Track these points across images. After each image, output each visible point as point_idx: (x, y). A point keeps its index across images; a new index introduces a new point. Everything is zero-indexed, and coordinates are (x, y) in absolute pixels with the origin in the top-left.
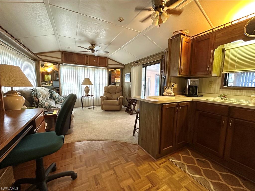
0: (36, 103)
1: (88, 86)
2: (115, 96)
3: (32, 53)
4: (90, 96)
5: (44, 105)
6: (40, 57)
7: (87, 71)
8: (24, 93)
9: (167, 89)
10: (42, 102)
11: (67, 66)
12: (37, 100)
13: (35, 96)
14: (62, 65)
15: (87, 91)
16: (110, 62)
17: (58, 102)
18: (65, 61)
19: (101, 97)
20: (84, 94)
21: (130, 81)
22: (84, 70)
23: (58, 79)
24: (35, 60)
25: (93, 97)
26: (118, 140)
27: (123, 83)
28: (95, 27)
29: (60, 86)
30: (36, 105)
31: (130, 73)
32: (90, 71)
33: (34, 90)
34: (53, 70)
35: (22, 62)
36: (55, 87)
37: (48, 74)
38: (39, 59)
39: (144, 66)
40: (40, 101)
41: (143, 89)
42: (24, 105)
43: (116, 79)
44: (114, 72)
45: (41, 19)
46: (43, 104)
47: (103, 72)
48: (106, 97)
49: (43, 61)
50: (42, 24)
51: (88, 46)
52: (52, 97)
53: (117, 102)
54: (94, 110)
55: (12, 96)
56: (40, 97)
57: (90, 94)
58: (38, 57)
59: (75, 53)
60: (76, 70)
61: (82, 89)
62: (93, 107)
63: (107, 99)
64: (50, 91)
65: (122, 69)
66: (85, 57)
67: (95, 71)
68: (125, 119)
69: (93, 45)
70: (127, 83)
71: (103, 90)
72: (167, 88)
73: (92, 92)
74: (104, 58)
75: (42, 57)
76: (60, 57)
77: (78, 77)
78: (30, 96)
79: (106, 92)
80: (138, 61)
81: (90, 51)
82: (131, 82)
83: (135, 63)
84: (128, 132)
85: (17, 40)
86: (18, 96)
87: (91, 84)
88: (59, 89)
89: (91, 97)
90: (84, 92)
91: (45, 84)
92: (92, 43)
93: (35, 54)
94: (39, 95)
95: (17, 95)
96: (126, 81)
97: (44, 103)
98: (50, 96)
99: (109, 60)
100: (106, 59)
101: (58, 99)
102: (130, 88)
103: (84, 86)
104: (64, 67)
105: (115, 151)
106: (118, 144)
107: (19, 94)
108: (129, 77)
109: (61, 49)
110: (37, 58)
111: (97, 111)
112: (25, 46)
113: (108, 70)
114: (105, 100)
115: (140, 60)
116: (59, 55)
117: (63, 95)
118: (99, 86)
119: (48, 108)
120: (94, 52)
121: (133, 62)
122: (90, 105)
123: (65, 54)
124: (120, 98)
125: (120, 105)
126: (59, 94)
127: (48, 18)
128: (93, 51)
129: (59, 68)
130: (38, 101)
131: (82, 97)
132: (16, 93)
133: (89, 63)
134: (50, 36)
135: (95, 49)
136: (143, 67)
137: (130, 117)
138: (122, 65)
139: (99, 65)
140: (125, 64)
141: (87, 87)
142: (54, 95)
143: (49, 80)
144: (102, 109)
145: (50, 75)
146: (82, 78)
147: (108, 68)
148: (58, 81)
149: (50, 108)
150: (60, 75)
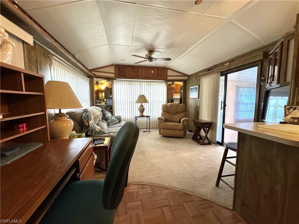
0: (86, 128)
1: (143, 104)
2: (177, 117)
3: (87, 68)
4: (145, 116)
5: (95, 130)
6: (94, 73)
7: (142, 86)
8: (75, 115)
9: (292, 110)
10: (92, 127)
11: (121, 81)
12: (87, 123)
13: (85, 118)
14: (115, 80)
15: (142, 110)
16: (170, 73)
17: (111, 124)
18: (118, 75)
19: (159, 119)
20: (138, 114)
21: (197, 97)
22: (138, 85)
23: (111, 96)
24: (89, 76)
25: (148, 118)
26: (192, 192)
27: (187, 100)
28: (157, 23)
29: (113, 104)
30: (86, 130)
31: (197, 86)
32: (145, 86)
33: (86, 111)
34: (107, 87)
35: (77, 79)
36: (108, 106)
37: (102, 91)
38: (93, 76)
39: (223, 73)
40: (90, 125)
41: (222, 108)
42: (73, 130)
43: (174, 94)
44: (172, 86)
45: (94, 24)
46: (93, 129)
47: (161, 86)
48: (165, 118)
49: (97, 77)
50: (96, 31)
51: (145, 53)
52: (105, 118)
53: (180, 125)
54: (149, 135)
55: (60, 120)
56: (91, 120)
57: (145, 114)
58: (93, 74)
59: (129, 66)
60: (130, 86)
61: (136, 108)
62: (148, 130)
63: (166, 120)
64: (102, 111)
65: (185, 82)
66: (141, 69)
67: (151, 86)
68: (194, 151)
69: (151, 51)
70: (192, 99)
71: (161, 109)
72: (291, 108)
73: (148, 111)
74: (162, 69)
75: (96, 74)
76: (113, 72)
77: (132, 94)
78: (81, 119)
79: (165, 112)
80: (211, 67)
81: (147, 60)
82: (199, 98)
83: (207, 71)
84: (206, 178)
85: (73, 56)
86: (67, 120)
87: (146, 101)
88: (112, 108)
89: (146, 118)
90: (139, 112)
91: (99, 102)
92: (150, 50)
93: (90, 71)
94: (90, 118)
95: (66, 118)
96: (190, 97)
97: (95, 128)
98: (103, 117)
99: (169, 71)
100: (165, 70)
101: (110, 120)
102: (197, 107)
103: (138, 104)
104: (117, 83)
105: (192, 217)
106: (194, 200)
107: (67, 117)
108: (197, 91)
109: (114, 63)
110: (91, 74)
111: (153, 136)
112: (79, 61)
113: (167, 83)
114: (164, 122)
115: (215, 66)
116: (112, 70)
117: (116, 115)
118: (155, 104)
119: (99, 134)
120: (152, 61)
121: (204, 70)
122: (144, 127)
123: (118, 67)
124: (184, 121)
125: (184, 129)
126: (112, 114)
127: (102, 22)
128: (150, 59)
129: (112, 85)
130: (88, 125)
131: (136, 118)
132: (64, 116)
133: (145, 77)
134: (103, 46)
135: (153, 56)
136: (222, 75)
137: (201, 150)
138: (185, 75)
139: (155, 78)
140: (189, 74)
141: (142, 106)
142: (107, 116)
143: (103, 98)
144: (160, 134)
145: (104, 93)
146: (136, 95)
147: (167, 81)
148: (111, 98)
149: (101, 134)
150: (113, 92)
